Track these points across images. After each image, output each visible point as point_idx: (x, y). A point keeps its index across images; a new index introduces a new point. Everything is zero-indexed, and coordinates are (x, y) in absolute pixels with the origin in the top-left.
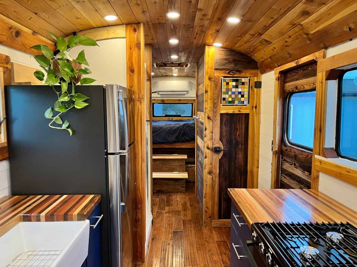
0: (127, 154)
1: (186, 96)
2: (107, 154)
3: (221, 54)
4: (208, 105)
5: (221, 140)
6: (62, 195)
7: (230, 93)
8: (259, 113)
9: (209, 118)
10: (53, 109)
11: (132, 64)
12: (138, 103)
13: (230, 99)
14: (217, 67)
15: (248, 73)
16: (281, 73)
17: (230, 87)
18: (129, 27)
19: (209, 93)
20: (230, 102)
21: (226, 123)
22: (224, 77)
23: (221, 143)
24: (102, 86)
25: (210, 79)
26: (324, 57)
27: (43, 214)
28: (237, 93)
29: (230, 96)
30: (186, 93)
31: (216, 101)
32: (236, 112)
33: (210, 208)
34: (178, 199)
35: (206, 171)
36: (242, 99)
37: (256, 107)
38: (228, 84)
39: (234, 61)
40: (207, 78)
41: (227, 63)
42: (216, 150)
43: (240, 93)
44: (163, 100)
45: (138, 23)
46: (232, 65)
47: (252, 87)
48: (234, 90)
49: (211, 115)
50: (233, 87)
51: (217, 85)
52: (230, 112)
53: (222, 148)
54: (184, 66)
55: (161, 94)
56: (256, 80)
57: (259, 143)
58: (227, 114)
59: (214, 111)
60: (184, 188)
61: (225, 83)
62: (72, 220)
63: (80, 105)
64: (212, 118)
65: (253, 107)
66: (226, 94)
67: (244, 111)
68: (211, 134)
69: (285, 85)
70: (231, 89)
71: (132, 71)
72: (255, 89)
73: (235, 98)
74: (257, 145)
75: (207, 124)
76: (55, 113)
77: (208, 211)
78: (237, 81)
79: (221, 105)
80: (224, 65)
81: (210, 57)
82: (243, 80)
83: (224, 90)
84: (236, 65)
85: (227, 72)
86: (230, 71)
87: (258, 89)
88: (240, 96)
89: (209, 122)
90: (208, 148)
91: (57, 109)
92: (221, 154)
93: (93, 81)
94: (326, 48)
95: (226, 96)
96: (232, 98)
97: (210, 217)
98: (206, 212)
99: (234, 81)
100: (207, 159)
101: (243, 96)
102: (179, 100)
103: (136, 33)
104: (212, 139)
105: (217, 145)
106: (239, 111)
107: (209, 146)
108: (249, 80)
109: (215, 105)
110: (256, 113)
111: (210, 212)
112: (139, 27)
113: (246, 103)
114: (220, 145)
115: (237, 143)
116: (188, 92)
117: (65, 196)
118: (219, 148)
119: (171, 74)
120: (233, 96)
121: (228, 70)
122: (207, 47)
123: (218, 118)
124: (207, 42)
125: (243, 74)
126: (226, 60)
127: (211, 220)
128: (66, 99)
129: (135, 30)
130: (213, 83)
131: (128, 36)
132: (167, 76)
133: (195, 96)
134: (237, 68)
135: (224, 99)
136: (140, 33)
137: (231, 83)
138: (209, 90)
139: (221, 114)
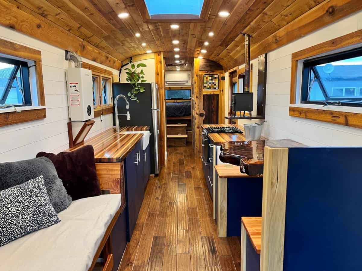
0: (159, 110)
1: (186, 84)
2: (152, 110)
3: (203, 62)
4: (196, 90)
5: (204, 109)
6: (135, 126)
7: (208, 83)
8: (224, 94)
9: (197, 97)
10: (131, 93)
11: (158, 72)
12: (161, 89)
13: (208, 87)
14: (201, 69)
15: (218, 72)
16: (230, 73)
17: (208, 80)
18: (156, 54)
19: (197, 83)
20: (208, 88)
21: (207, 100)
22: (205, 74)
23: (204, 111)
24: (150, 83)
25: (197, 76)
26: (238, 69)
27: (133, 129)
28: (212, 83)
29: (208, 85)
30: (186, 82)
31: (200, 88)
32: (212, 93)
33: (198, 146)
34: (181, 149)
35: (196, 126)
36: (215, 87)
37: (222, 91)
38: (207, 78)
39: (210, 66)
40: (195, 75)
41: (206, 67)
42: (201, 115)
43: (214, 83)
44: (170, 88)
45: (160, 52)
46: (209, 68)
47: (220, 80)
48: (210, 81)
49: (198, 96)
50: (210, 80)
51: (201, 79)
52: (209, 94)
53: (205, 114)
54: (184, 65)
55: (168, 84)
56: (222, 76)
57: (224, 110)
58: (207, 95)
59: (200, 94)
60: (185, 144)
61: (205, 78)
62: (143, 131)
63: (142, 91)
64: (198, 97)
65: (221, 91)
66: (206, 84)
67: (216, 93)
68: (198, 106)
69: (233, 79)
70: (209, 81)
71: (158, 74)
72: (222, 81)
73: (211, 86)
74: (223, 111)
75: (196, 101)
76: (132, 94)
77: (197, 148)
78: (212, 76)
79: (204, 90)
80: (204, 68)
81: (197, 64)
82: (215, 76)
83: (205, 82)
84: (211, 68)
85: (206, 72)
86: (208, 71)
87: (224, 81)
88: (213, 85)
89: (197, 100)
90: (197, 114)
91: (132, 92)
92: (204, 117)
93: (146, 81)
94: (238, 66)
95: (206, 85)
96: (210, 86)
97: (198, 152)
98: (196, 149)
99: (210, 76)
100: (196, 120)
101: (215, 85)
102: (181, 87)
103: (160, 56)
104: (199, 108)
105: (201, 112)
106: (213, 93)
107: (198, 113)
108: (219, 76)
109: (200, 90)
110: (223, 94)
111: (198, 149)
112: (161, 54)
113: (217, 88)
114: (203, 112)
115: (213, 111)
116: (187, 81)
117: (136, 127)
118: (203, 114)
119: (175, 69)
120: (210, 85)
121: (206, 70)
122: (195, 58)
123: (202, 97)
124: (195, 56)
125: (215, 73)
126: (205, 65)
127: (199, 154)
128: (137, 89)
129: (159, 55)
130: (199, 78)
131: (156, 57)
132: (172, 70)
133: (191, 84)
134: (212, 69)
135: (205, 87)
136: (161, 56)
137: (208, 78)
138: (197, 82)
139: (204, 95)
